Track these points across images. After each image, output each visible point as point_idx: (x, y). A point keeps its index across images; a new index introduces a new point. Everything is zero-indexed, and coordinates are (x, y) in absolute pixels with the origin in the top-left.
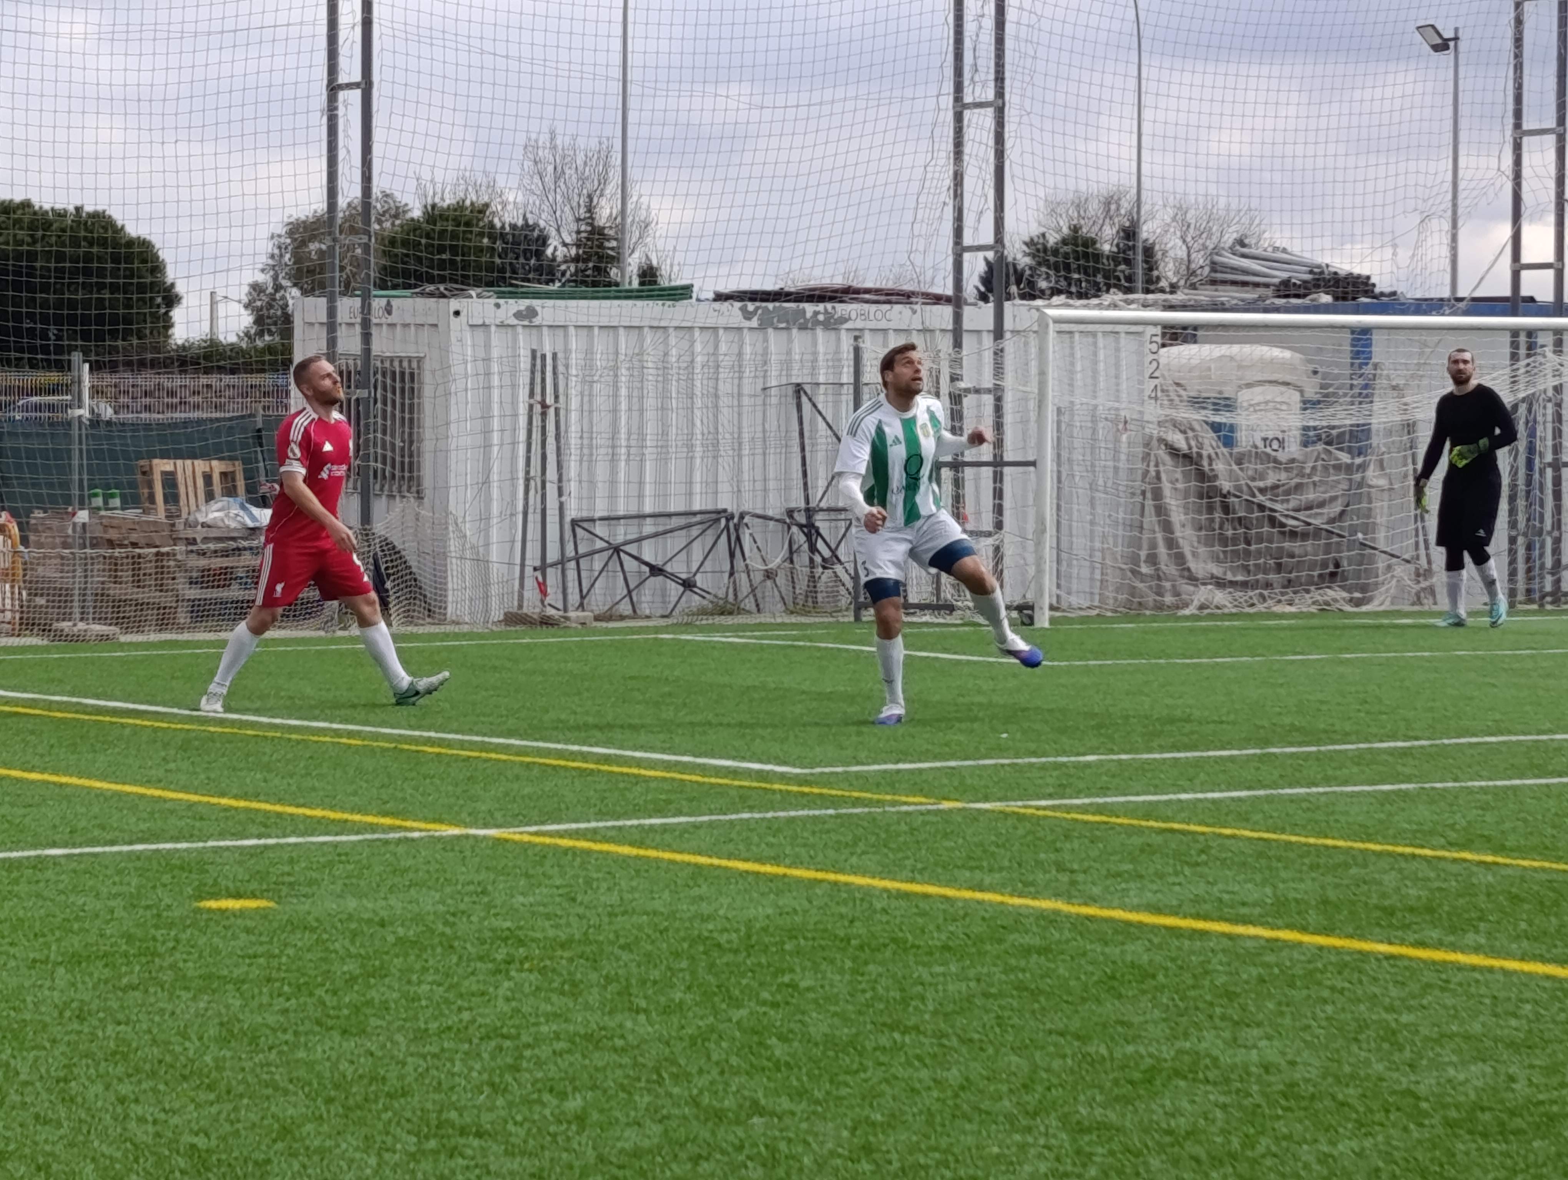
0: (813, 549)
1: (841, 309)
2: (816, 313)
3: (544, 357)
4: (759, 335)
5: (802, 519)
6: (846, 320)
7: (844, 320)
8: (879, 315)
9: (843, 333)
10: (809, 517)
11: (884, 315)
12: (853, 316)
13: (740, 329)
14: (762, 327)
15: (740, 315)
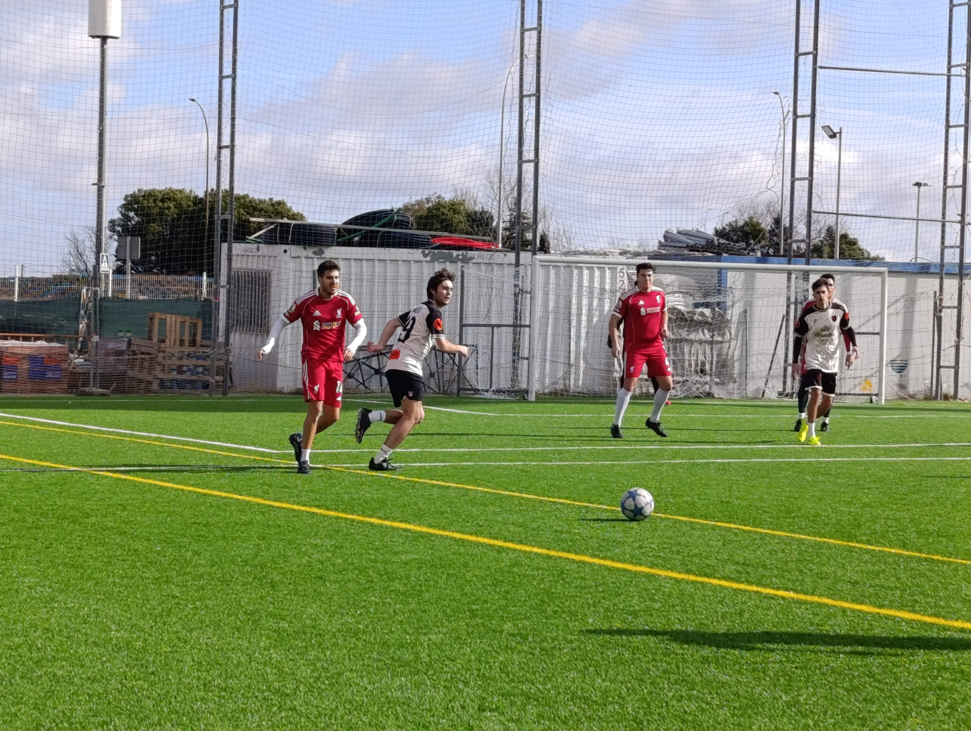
1: (470, 253)
2: (458, 255)
7: (471, 259)
8: (488, 257)
9: (472, 265)
11: (491, 257)
12: (476, 257)
13: (421, 262)
14: (432, 261)
15: (421, 255)
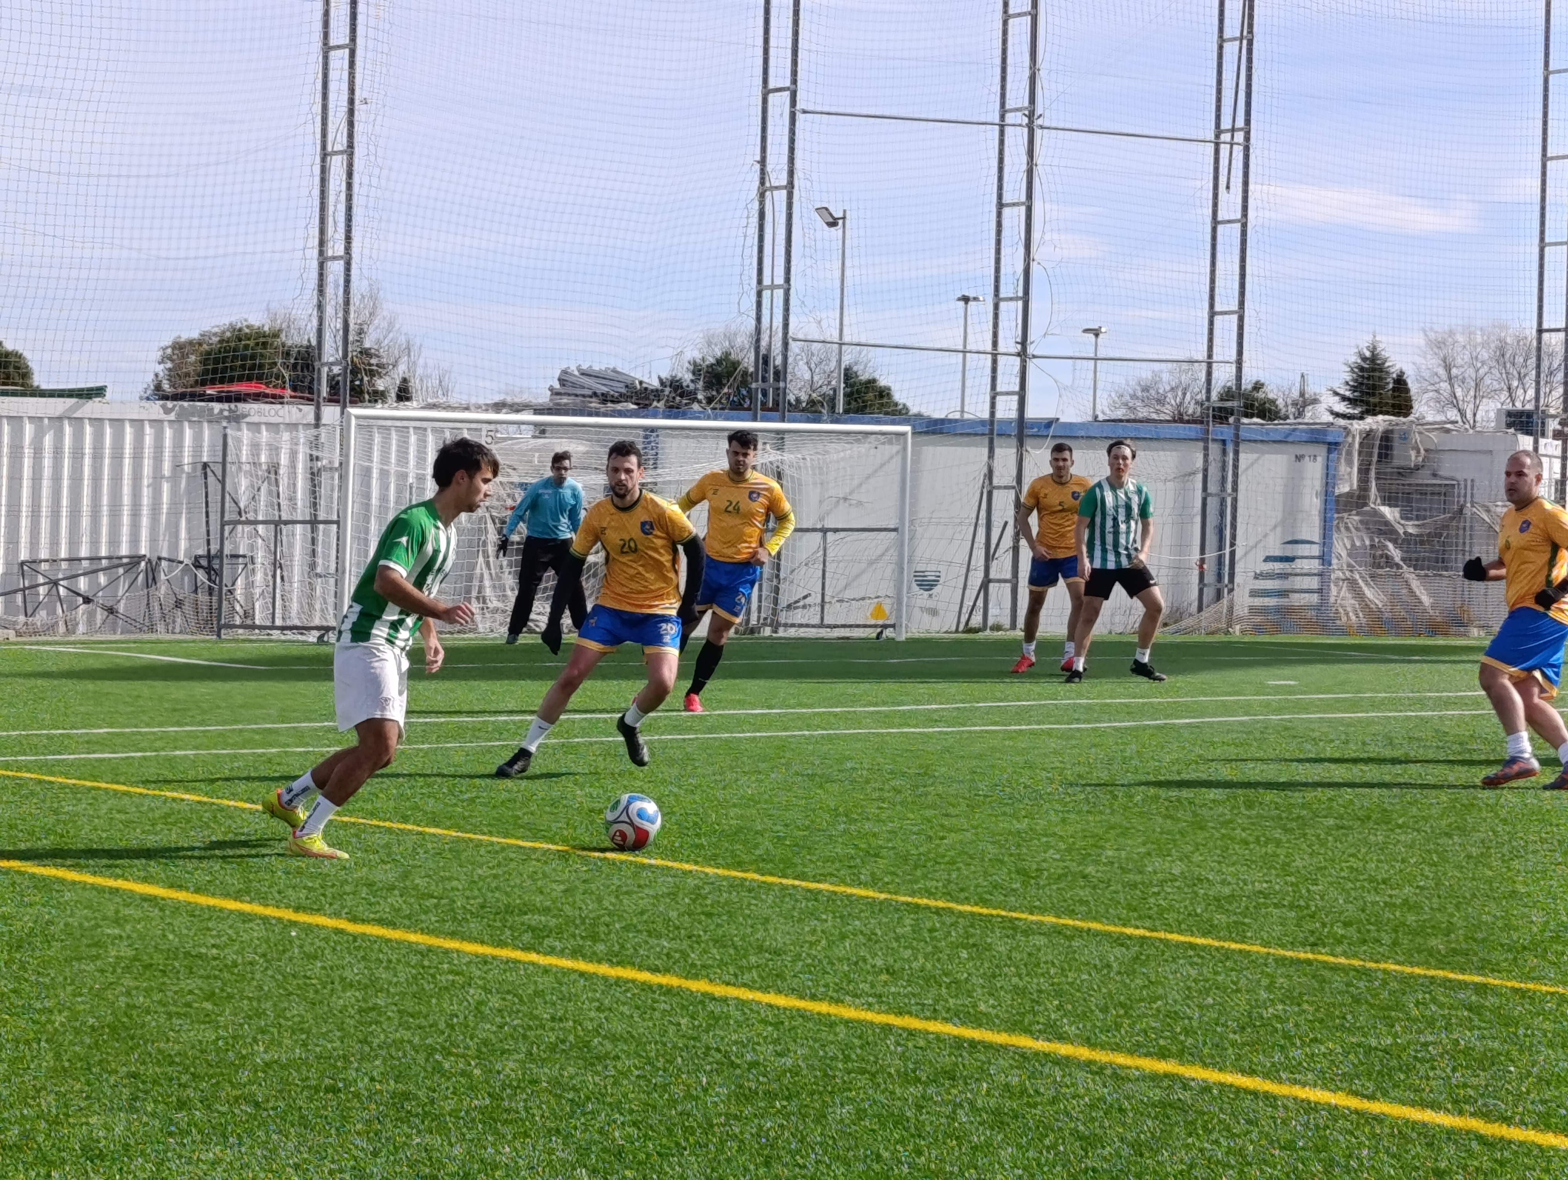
1: (243, 407)
2: (222, 411)
4: (176, 426)
5: (204, 562)
6: (245, 416)
8: (273, 413)
9: (244, 426)
10: (209, 562)
11: (277, 413)
12: (252, 412)
13: (161, 421)
14: (179, 420)
15: (161, 411)
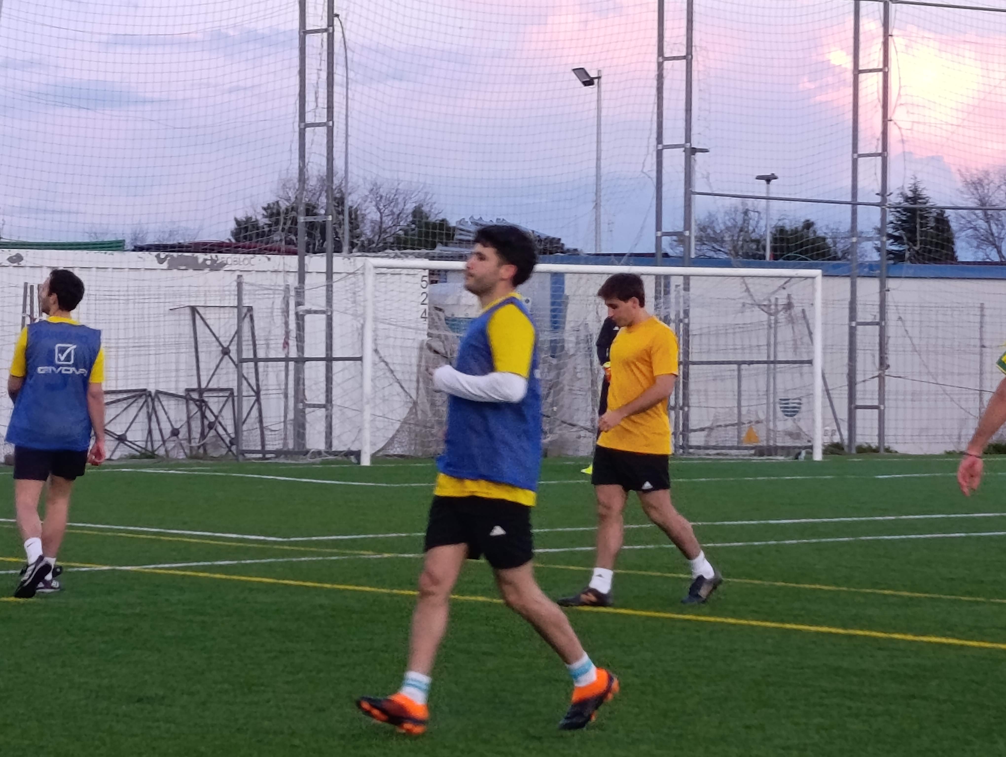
0: (203, 416)
1: (222, 257)
3: (32, 287)
4: (168, 274)
5: (195, 396)
6: (225, 264)
7: (223, 265)
8: (246, 261)
10: (201, 395)
11: (249, 261)
12: (229, 261)
13: (155, 270)
14: (169, 269)
15: (155, 260)
